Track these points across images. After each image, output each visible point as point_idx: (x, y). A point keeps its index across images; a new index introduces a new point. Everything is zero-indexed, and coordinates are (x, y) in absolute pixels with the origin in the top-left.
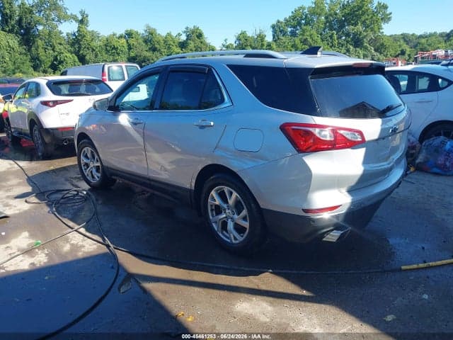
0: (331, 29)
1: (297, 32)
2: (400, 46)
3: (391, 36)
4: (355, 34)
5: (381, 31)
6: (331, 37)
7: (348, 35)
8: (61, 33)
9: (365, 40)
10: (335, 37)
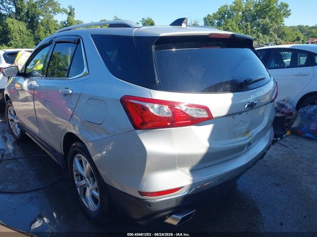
0: (246, 21)
1: (222, 23)
2: (296, 34)
3: (290, 27)
4: (264, 25)
5: (283, 23)
6: (246, 27)
7: (258, 25)
8: (56, 21)
9: (271, 29)
10: (249, 27)
